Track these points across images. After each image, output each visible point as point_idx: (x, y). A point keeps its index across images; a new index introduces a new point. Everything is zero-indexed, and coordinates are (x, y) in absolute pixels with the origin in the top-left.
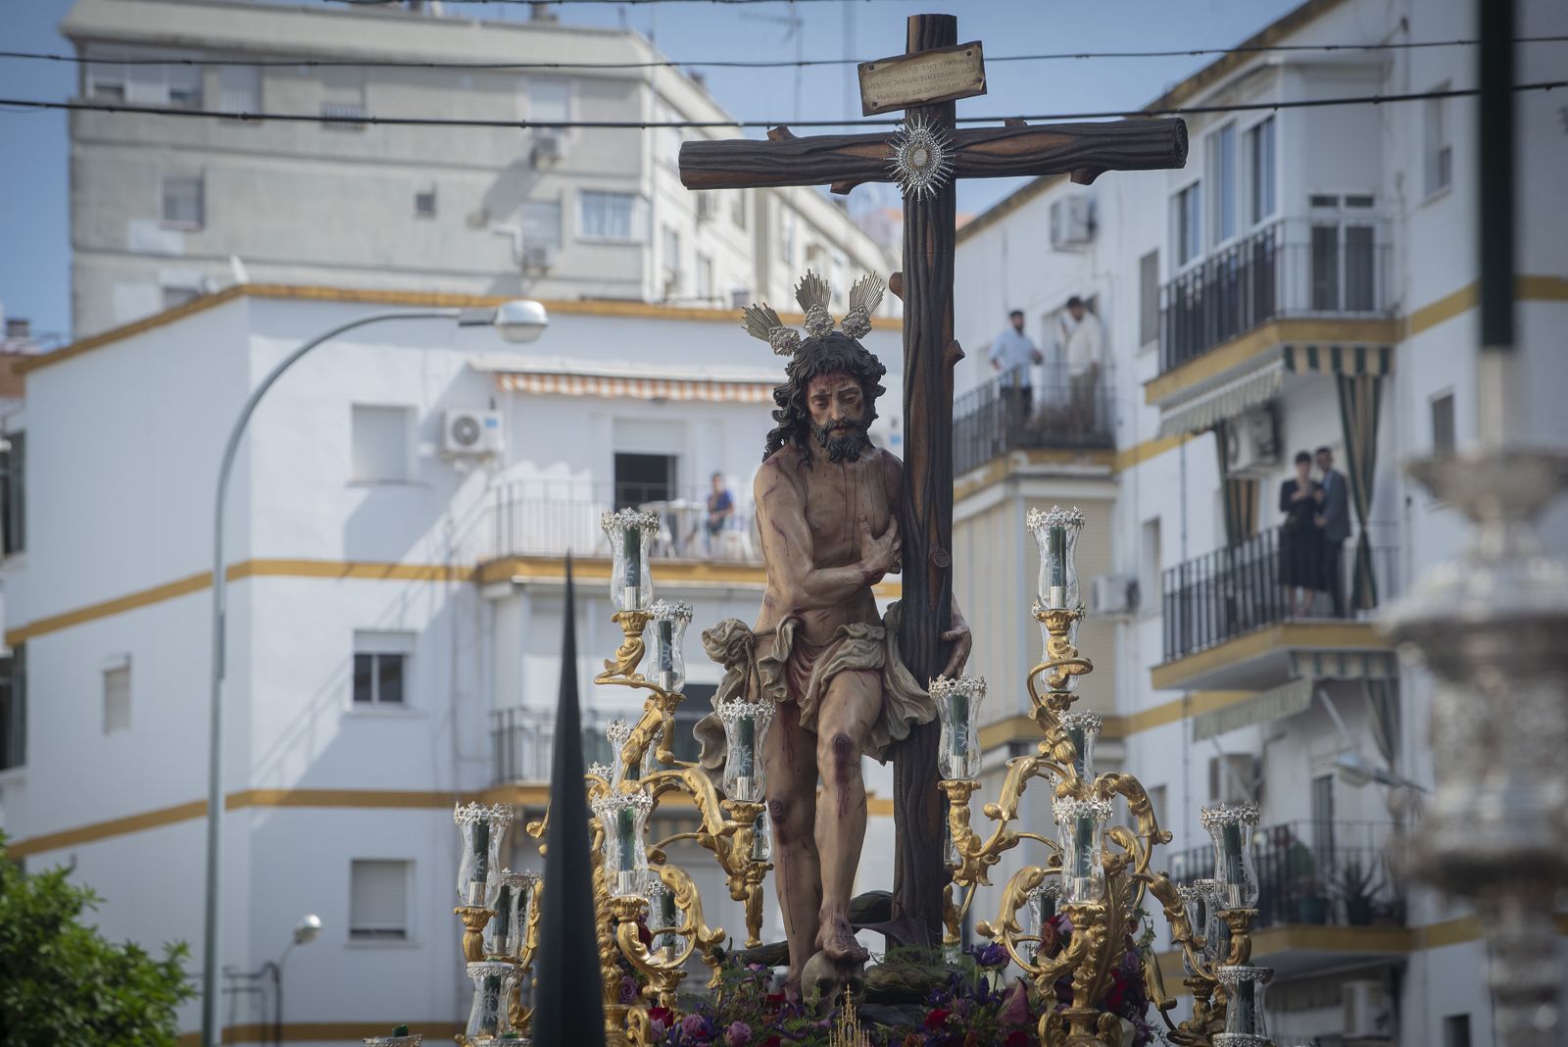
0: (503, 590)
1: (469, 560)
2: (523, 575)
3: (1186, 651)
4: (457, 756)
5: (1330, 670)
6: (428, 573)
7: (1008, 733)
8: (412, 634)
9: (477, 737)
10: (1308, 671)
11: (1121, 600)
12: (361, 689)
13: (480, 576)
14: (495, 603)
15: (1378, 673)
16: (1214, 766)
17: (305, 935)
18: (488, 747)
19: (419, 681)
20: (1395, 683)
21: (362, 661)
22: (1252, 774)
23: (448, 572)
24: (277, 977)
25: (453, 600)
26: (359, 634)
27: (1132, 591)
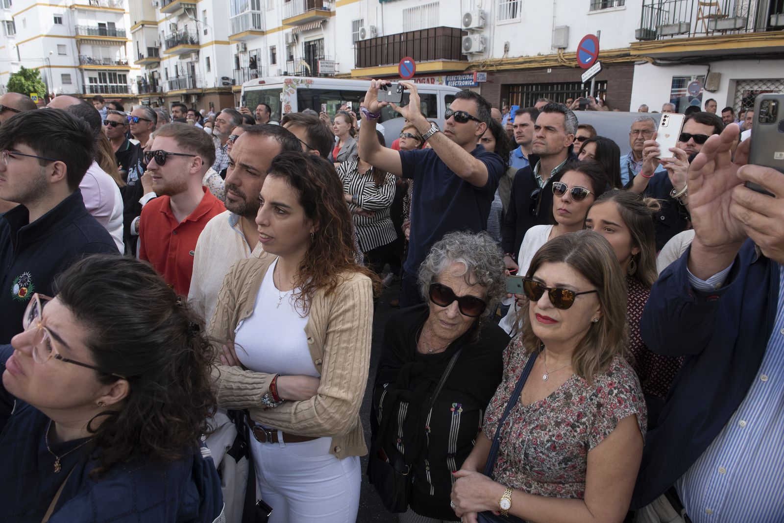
0: (74, 9)
1: (69, 5)
2: (76, 7)
3: (165, 6)
4: (70, 31)
5: (186, 6)
6: (63, 7)
7: (141, 23)
8: (62, 15)
9: (73, 29)
10: (183, 6)
11: (156, 4)
12: (56, 22)
13: (71, 7)
14: (73, 11)
15: (193, 7)
16: (170, 25)
17: (51, 54)
18: (75, 30)
19: (64, 21)
20: (196, 9)
21: (55, 18)
22: (176, 26)
23: (66, 7)
24: (49, 59)
25: (67, 11)
26: (54, 14)
27: (157, 3)
